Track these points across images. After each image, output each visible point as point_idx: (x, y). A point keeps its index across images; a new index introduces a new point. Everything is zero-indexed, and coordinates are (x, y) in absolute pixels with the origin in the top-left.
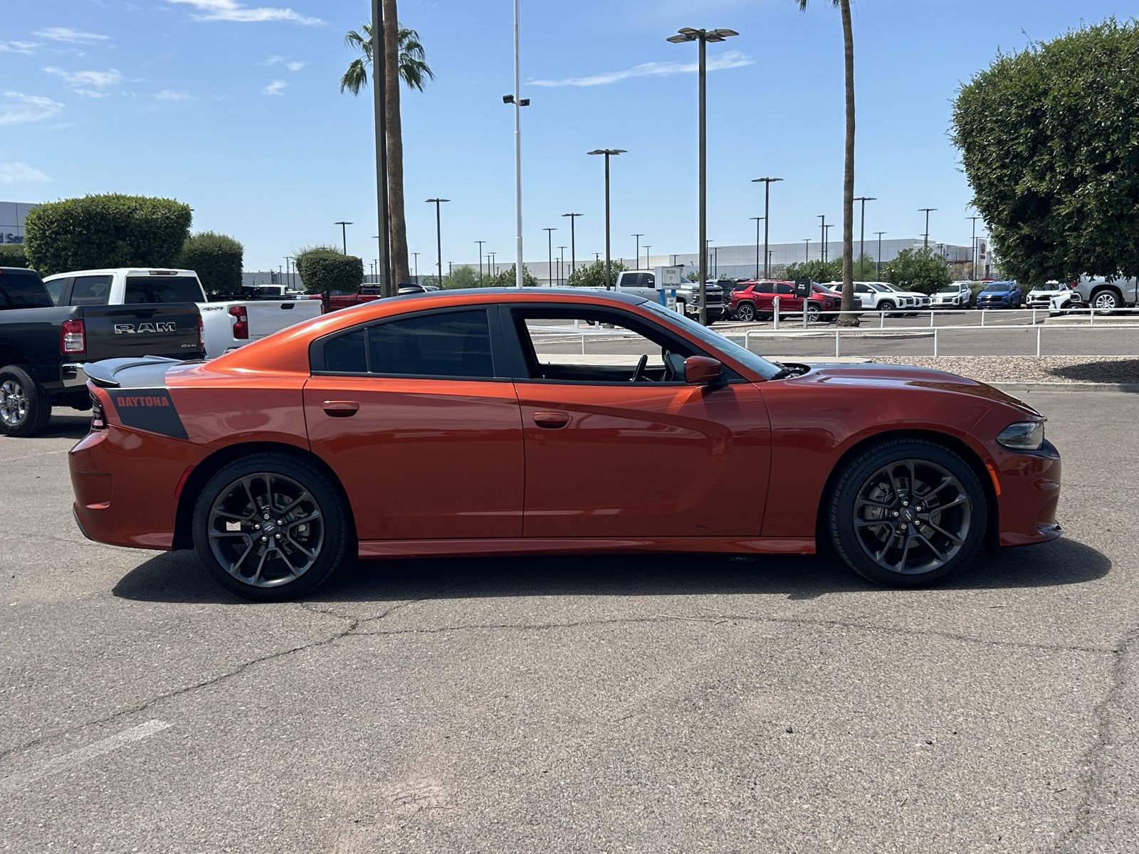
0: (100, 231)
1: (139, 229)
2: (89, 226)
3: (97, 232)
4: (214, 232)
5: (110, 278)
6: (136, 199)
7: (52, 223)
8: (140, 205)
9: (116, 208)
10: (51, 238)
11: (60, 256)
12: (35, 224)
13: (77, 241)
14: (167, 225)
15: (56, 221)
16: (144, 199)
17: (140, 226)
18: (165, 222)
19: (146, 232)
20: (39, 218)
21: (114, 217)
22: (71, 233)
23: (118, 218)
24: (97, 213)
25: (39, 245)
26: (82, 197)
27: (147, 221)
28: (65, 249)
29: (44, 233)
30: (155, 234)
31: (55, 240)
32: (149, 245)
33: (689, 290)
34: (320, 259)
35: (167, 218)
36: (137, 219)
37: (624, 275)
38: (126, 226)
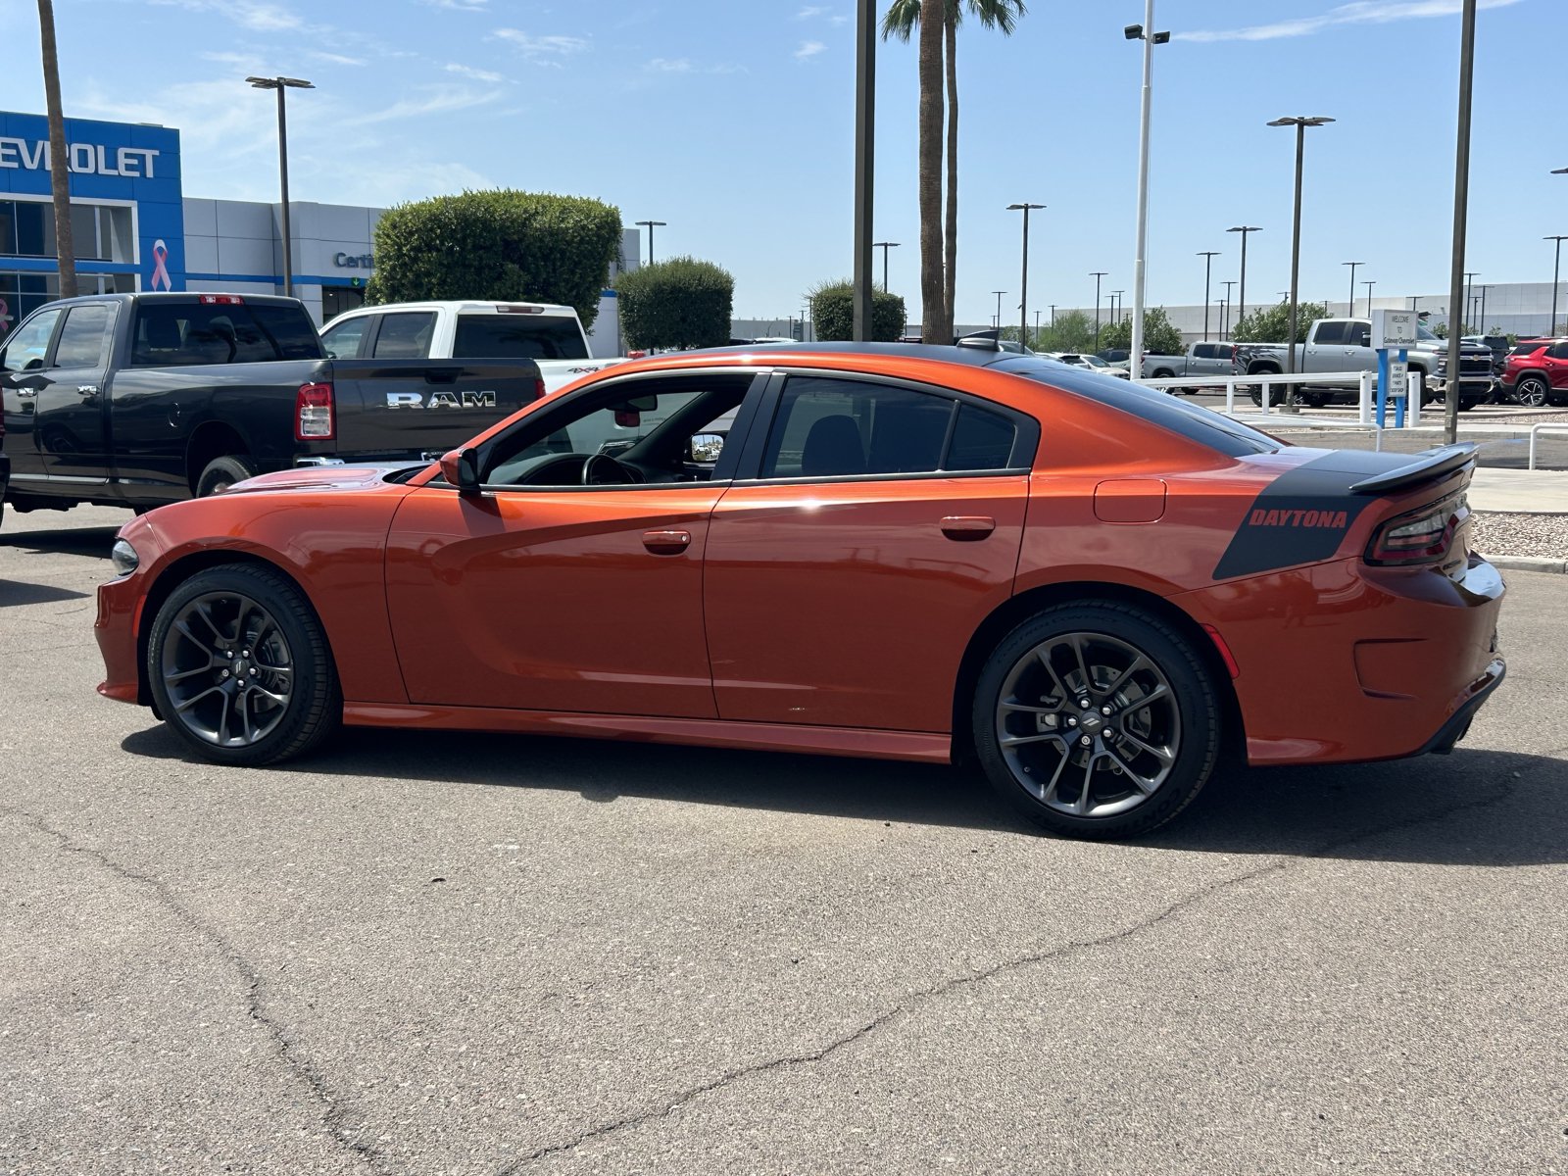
0: (481, 248)
1: (539, 244)
2: (464, 238)
3: (476, 248)
4: (693, 257)
5: (431, 317)
6: (539, 199)
7: (411, 234)
8: (544, 207)
9: (506, 211)
10: (409, 257)
11: (421, 284)
12: (388, 236)
13: (445, 262)
14: (582, 239)
15: (416, 231)
16: (551, 199)
17: (541, 241)
18: (579, 235)
19: (551, 249)
20: (394, 226)
21: (502, 227)
22: (438, 250)
23: (508, 227)
24: (478, 219)
25: (393, 268)
26: (459, 194)
27: (553, 233)
28: (428, 274)
29: (400, 249)
30: (563, 252)
31: (415, 260)
32: (554, 270)
33: (1434, 351)
34: (841, 299)
35: (583, 227)
36: (537, 229)
37: (1322, 325)
38: (521, 240)
